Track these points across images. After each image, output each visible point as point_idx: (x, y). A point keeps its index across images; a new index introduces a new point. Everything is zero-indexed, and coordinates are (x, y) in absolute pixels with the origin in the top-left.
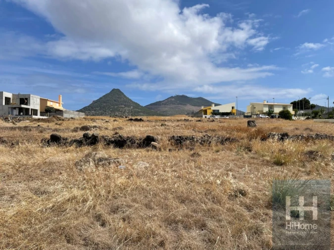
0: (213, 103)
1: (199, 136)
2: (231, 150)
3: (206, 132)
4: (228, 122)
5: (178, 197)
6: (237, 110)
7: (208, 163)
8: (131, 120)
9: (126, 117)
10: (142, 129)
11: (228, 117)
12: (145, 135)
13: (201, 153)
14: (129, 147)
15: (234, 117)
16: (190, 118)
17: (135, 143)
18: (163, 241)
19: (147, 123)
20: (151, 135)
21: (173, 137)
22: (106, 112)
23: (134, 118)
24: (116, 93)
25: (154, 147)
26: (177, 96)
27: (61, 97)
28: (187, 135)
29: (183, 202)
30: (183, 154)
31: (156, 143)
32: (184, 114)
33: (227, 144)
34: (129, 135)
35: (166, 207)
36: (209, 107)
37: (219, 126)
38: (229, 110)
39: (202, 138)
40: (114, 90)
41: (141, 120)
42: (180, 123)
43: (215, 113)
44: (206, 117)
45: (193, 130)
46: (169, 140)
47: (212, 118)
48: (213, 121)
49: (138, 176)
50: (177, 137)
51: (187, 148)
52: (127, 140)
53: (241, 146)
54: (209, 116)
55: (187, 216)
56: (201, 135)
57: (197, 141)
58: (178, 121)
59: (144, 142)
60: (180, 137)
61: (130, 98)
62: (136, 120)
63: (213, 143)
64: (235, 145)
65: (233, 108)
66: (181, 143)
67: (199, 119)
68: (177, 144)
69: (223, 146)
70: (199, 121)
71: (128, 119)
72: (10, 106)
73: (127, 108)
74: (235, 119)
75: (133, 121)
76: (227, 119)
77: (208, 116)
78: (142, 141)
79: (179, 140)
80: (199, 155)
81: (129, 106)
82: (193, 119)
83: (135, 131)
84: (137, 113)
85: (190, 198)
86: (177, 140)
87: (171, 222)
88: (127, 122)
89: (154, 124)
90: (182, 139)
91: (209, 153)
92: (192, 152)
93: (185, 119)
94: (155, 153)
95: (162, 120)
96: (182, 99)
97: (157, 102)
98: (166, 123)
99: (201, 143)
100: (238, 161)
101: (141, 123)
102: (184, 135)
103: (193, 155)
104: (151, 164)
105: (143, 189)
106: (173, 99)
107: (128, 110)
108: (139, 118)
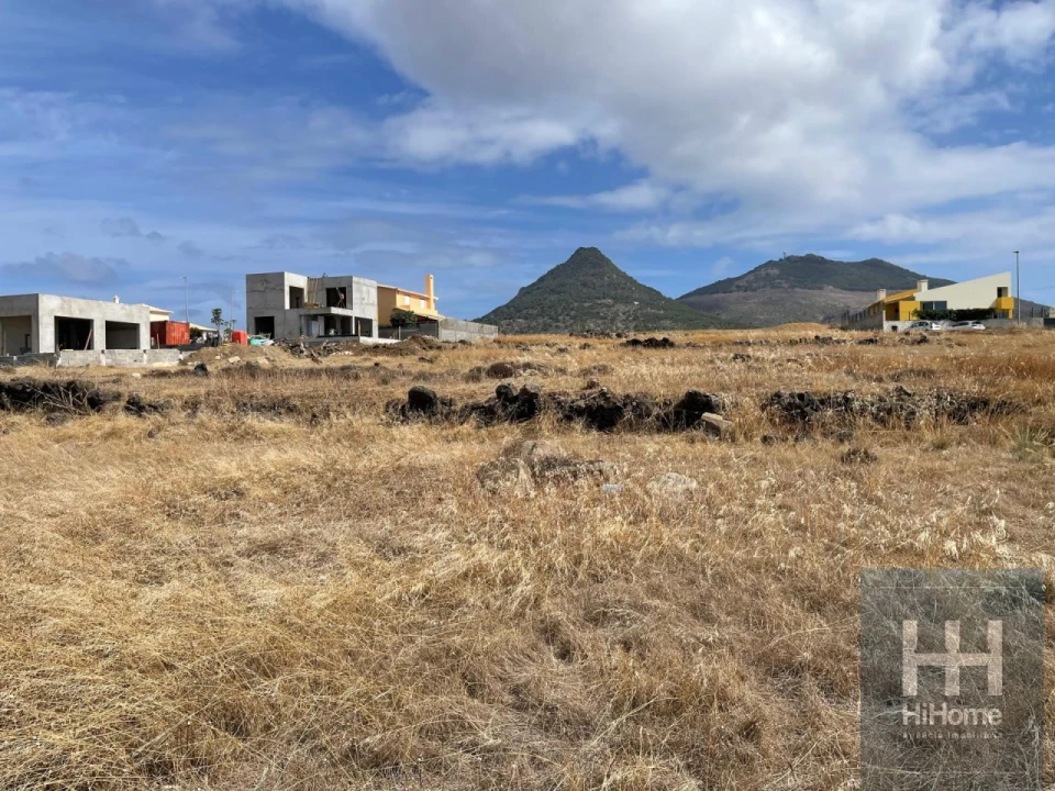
0: (924, 278)
1: (867, 392)
2: (994, 442)
3: (896, 378)
4: (983, 342)
5: (799, 592)
6: (1017, 300)
7: (903, 486)
8: (635, 342)
9: (619, 336)
10: (670, 371)
11: (981, 327)
12: (682, 392)
13: (876, 450)
14: (632, 428)
15: (1007, 325)
16: (836, 334)
17: (649, 415)
18: (753, 723)
19: (687, 352)
20: (702, 390)
21: (778, 395)
22: (558, 321)
23: (642, 337)
24: (588, 261)
25: (714, 429)
26: (788, 259)
27: (432, 281)
28: (825, 389)
29: (816, 606)
30: (813, 454)
31: (720, 418)
32: (814, 319)
33: (978, 422)
34: (629, 391)
35: (759, 619)
36: (907, 294)
37: (945, 358)
38: (985, 301)
39: (881, 400)
40: (580, 251)
41: (666, 343)
42: (802, 351)
43: (931, 312)
44: (894, 328)
45: (849, 373)
46: (763, 408)
47: (917, 332)
48: (923, 340)
49: (664, 518)
50: (792, 395)
51: (825, 435)
52: (625, 405)
53: (1034, 429)
54: (909, 324)
55: (832, 653)
56: (876, 388)
57: (863, 409)
58: (792, 343)
59: (678, 414)
60: (801, 396)
61: (630, 274)
62: (652, 343)
63: (924, 416)
64: (1007, 425)
65: (1001, 292)
66: (803, 415)
67: (870, 334)
68: (792, 420)
69: (962, 429)
70: (871, 341)
71: (624, 340)
72: (302, 311)
73: (621, 308)
74: (1012, 332)
75: (640, 348)
76: (975, 332)
77: (902, 325)
78: (671, 409)
79: (798, 407)
80: (868, 458)
81: (627, 301)
82: (846, 335)
83: (648, 378)
84: (652, 322)
85: (843, 596)
86: (790, 407)
87: (778, 667)
88: (621, 351)
89: (708, 354)
90: (811, 402)
91: (910, 452)
92: (846, 448)
93: (817, 337)
94: (714, 449)
95: (736, 343)
96: (806, 271)
98: (750, 351)
99: (875, 418)
100: (1022, 480)
101: (668, 354)
102: (814, 389)
103: (847, 458)
104: (705, 483)
105: (680, 559)
106: (775, 271)
107: (624, 314)
108: (659, 336)
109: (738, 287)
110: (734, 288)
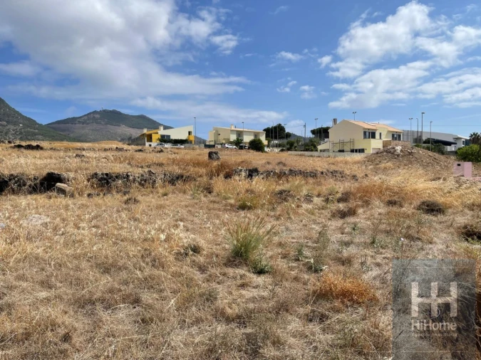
0: (162, 125)
1: (136, 172)
2: (185, 192)
3: (149, 166)
4: (183, 153)
5: (98, 265)
6: (195, 137)
7: (149, 212)
8: (19, 146)
9: (10, 142)
10: (39, 162)
11: (183, 147)
12: (45, 173)
13: (140, 198)
14: (14, 192)
15: (192, 146)
16: (126, 147)
17: (25, 185)
18: (68, 333)
19: (51, 153)
20: (56, 172)
21: (96, 174)
23: (24, 144)
25: (62, 191)
26: (104, 111)
28: (118, 172)
29: (107, 271)
30: (112, 200)
31: (66, 185)
32: (116, 139)
33: (179, 184)
34: (13, 172)
35: (79, 283)
36: (155, 131)
37: (169, 159)
38: (184, 137)
39: (142, 176)
41: (38, 147)
42: (109, 154)
43: (164, 139)
44: (150, 145)
45: (129, 164)
46: (88, 180)
47: (159, 148)
48: (162, 151)
49: (29, 238)
50: (102, 174)
51: (117, 192)
52: (10, 180)
53: (199, 187)
54: (156, 144)
55: (111, 291)
56: (140, 171)
57: (134, 180)
58: (106, 150)
59: (42, 184)
60: (107, 174)
61: (17, 109)
62: (29, 147)
63: (159, 182)
64: (189, 186)
65: (190, 133)
66: (108, 183)
67: (140, 148)
68: (102, 186)
69: (173, 187)
70: (140, 150)
71: (13, 145)
73: (12, 127)
74: (193, 149)
75: (23, 150)
76: (180, 148)
77: (154, 144)
78: (38, 181)
79: (105, 179)
80: (136, 201)
81: (15, 124)
82: (130, 147)
83: (24, 165)
84: (33, 136)
85: (119, 264)
86: (101, 180)
87: (84, 304)
88: (10, 151)
89: (62, 154)
90: (111, 177)
91: (153, 198)
92: (125, 198)
93: (117, 148)
94: (62, 200)
95: (77, 149)
96: (113, 117)
97: (69, 119)
98: (84, 153)
99: (140, 184)
100: (193, 206)
101: (37, 153)
102: (113, 171)
103: (126, 202)
104: (54, 219)
105: (37, 259)
106: (97, 116)
107: (13, 130)
108: (34, 144)
109: (79, 122)
110: (77, 122)
